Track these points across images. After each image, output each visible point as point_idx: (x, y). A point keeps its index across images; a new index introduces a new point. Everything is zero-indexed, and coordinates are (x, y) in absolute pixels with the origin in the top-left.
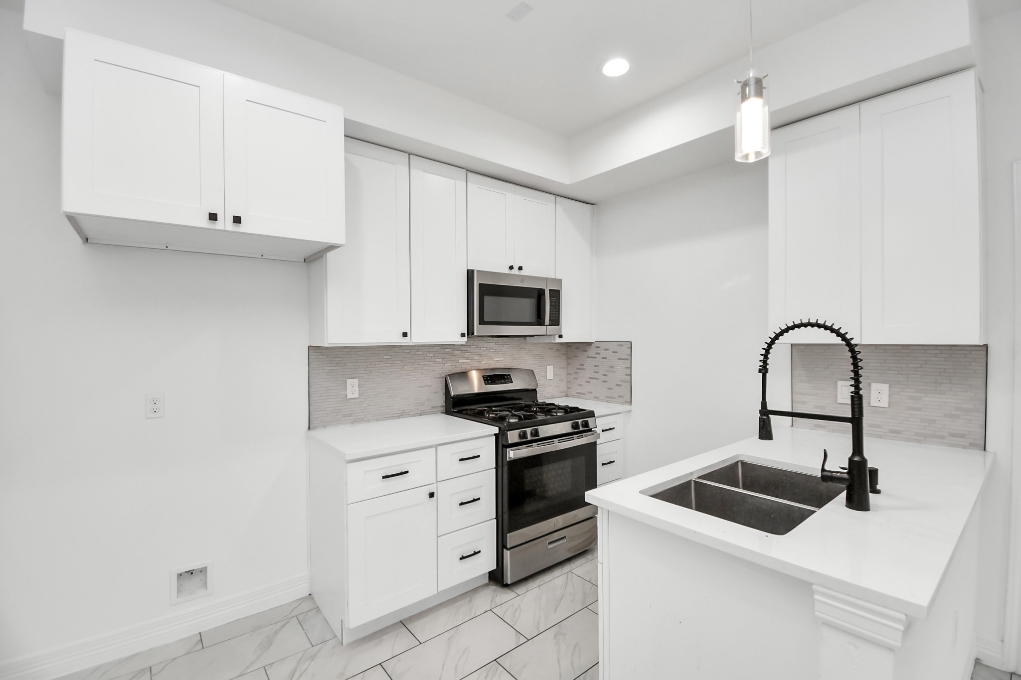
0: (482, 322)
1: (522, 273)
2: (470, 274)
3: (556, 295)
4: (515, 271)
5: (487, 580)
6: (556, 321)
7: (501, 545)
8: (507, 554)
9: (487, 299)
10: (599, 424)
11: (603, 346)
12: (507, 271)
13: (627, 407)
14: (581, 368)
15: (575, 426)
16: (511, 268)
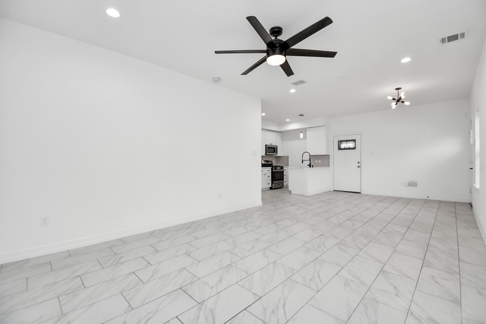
0: (268, 153)
1: (272, 145)
2: (266, 145)
3: (277, 148)
4: (271, 145)
5: (269, 189)
6: (277, 153)
7: (272, 183)
8: (273, 184)
9: (268, 149)
10: (284, 169)
11: (284, 157)
12: (270, 145)
13: (288, 167)
14: (279, 161)
15: (281, 168)
16: (271, 144)
